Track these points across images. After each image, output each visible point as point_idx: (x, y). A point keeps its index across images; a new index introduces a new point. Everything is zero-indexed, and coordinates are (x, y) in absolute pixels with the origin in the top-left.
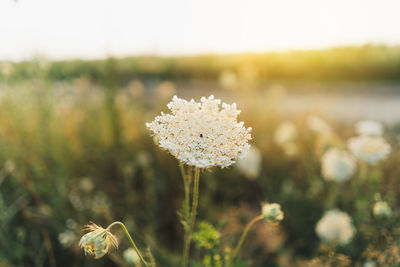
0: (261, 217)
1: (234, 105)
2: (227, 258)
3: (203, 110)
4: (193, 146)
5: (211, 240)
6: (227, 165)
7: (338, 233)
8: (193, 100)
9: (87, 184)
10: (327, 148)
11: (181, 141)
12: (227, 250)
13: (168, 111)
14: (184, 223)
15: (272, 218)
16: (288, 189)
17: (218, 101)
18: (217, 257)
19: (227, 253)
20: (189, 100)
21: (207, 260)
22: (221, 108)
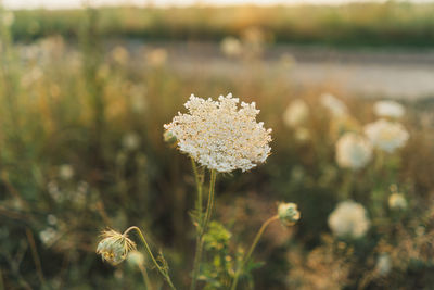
0: (277, 217)
1: (253, 104)
2: (240, 259)
3: (221, 109)
4: (213, 148)
5: (222, 241)
6: (248, 168)
7: (351, 224)
8: (210, 99)
9: (66, 172)
10: (342, 132)
11: (200, 142)
12: (241, 251)
13: (186, 111)
14: (197, 224)
15: (288, 218)
16: (298, 175)
17: (237, 100)
18: (228, 259)
19: (240, 255)
20: (206, 99)
21: (217, 262)
22: (239, 107)
